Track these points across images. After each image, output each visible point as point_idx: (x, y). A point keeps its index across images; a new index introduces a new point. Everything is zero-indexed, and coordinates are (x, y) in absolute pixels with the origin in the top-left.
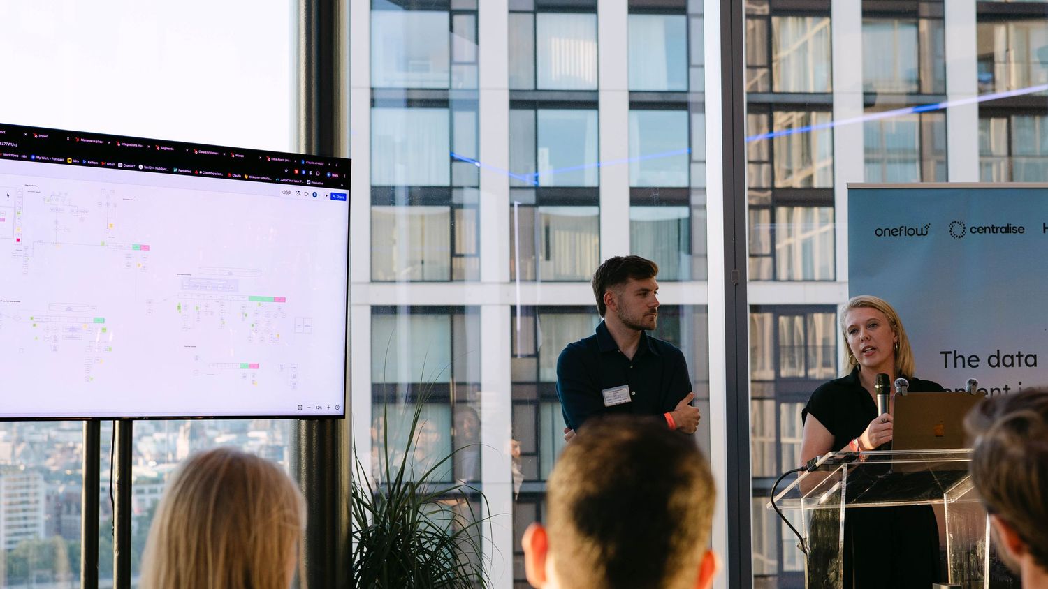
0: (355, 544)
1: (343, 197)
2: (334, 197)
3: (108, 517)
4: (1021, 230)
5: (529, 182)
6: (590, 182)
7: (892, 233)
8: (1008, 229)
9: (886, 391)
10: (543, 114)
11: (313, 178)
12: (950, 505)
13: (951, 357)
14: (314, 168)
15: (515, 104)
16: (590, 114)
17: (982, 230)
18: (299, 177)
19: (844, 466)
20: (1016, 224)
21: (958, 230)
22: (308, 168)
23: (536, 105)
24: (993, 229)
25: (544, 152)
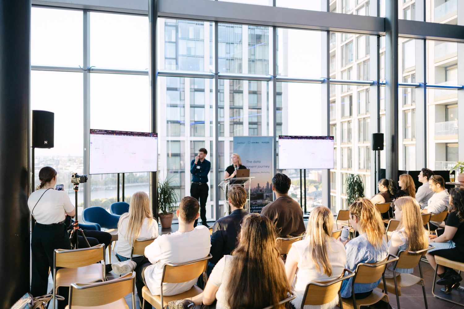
0: (159, 189)
1: (157, 139)
2: (155, 139)
3: (121, 186)
4: (258, 143)
5: (193, 120)
6: (203, 120)
7: (240, 143)
8: (257, 143)
9: (236, 167)
10: (196, 109)
11: (152, 136)
12: (245, 185)
13: (248, 162)
14: (152, 134)
15: (191, 107)
16: (203, 109)
17: (253, 143)
18: (150, 136)
19: (229, 180)
20: (258, 142)
21: (249, 143)
22: (151, 134)
23: (194, 107)
24: (254, 143)
25: (196, 115)
